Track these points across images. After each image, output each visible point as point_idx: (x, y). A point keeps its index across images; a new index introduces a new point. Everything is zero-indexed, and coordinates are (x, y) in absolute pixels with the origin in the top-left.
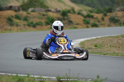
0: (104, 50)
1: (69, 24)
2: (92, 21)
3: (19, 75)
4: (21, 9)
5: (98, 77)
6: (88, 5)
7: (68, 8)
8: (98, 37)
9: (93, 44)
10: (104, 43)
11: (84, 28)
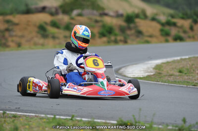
0: (194, 79)
1: (137, 37)
2: (174, 31)
3: (57, 117)
4: (60, 11)
5: (184, 121)
6: (168, 6)
7: (136, 11)
8: (184, 57)
9: (175, 68)
10: (193, 66)
11: (161, 42)
